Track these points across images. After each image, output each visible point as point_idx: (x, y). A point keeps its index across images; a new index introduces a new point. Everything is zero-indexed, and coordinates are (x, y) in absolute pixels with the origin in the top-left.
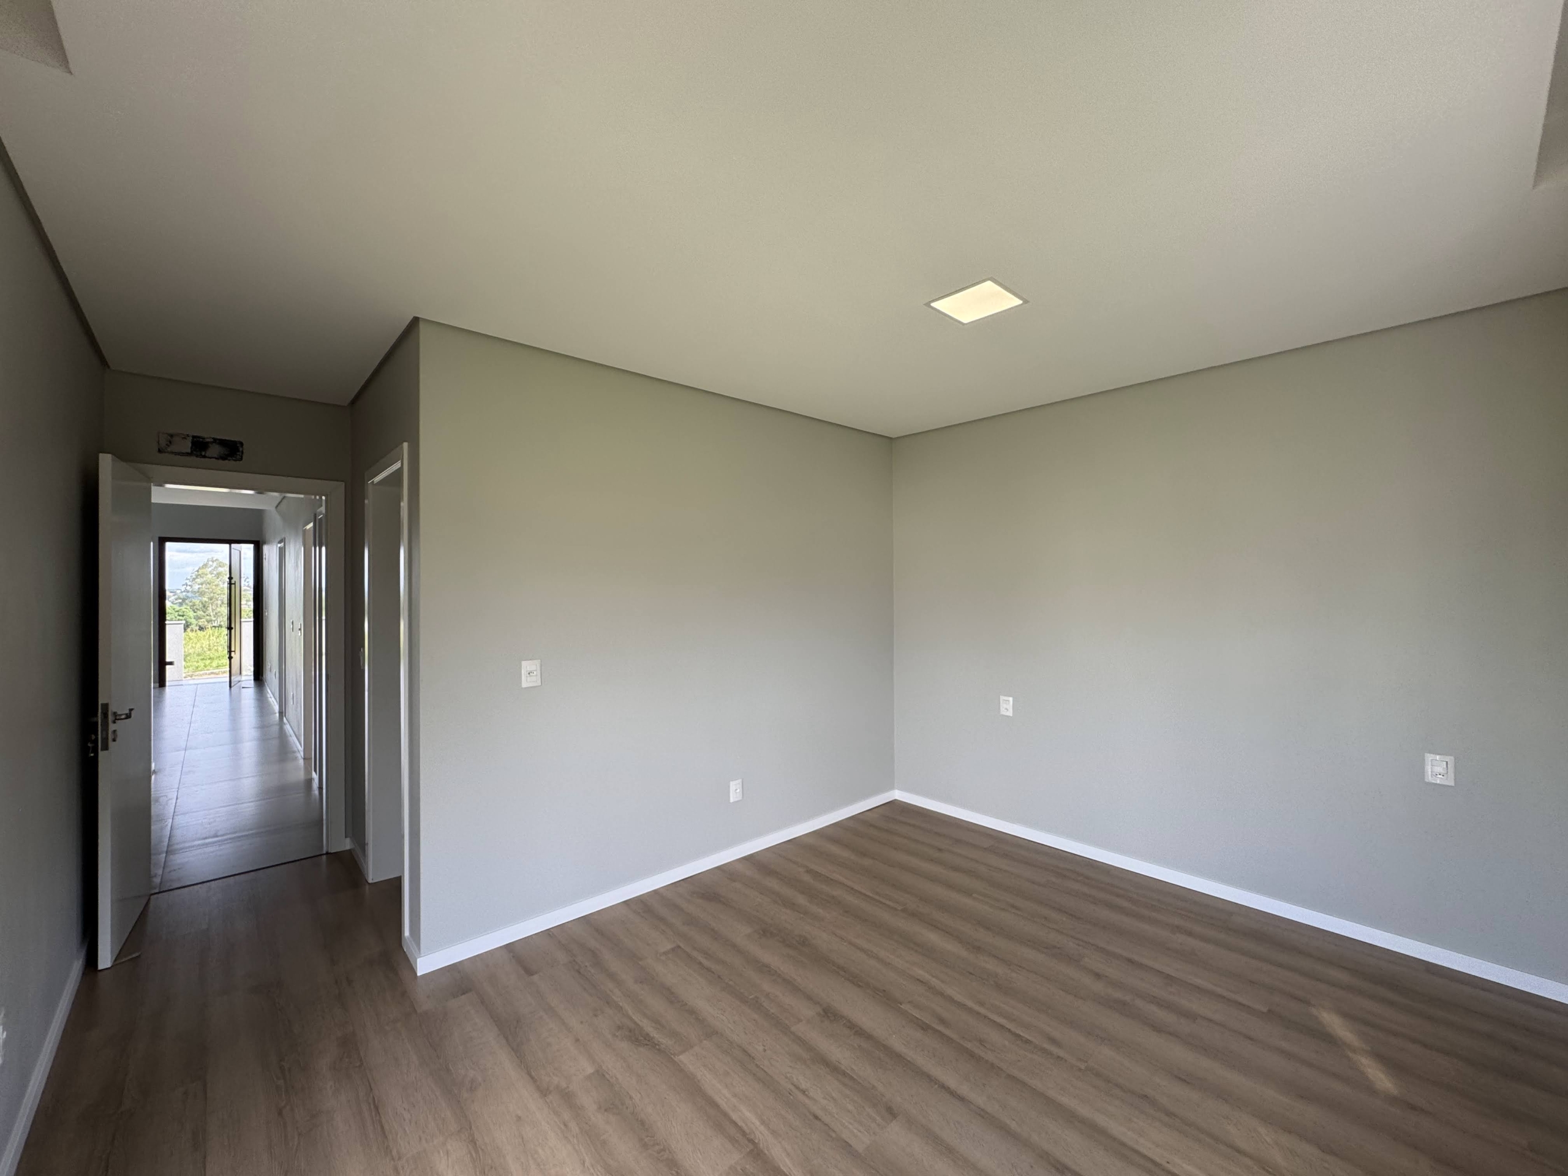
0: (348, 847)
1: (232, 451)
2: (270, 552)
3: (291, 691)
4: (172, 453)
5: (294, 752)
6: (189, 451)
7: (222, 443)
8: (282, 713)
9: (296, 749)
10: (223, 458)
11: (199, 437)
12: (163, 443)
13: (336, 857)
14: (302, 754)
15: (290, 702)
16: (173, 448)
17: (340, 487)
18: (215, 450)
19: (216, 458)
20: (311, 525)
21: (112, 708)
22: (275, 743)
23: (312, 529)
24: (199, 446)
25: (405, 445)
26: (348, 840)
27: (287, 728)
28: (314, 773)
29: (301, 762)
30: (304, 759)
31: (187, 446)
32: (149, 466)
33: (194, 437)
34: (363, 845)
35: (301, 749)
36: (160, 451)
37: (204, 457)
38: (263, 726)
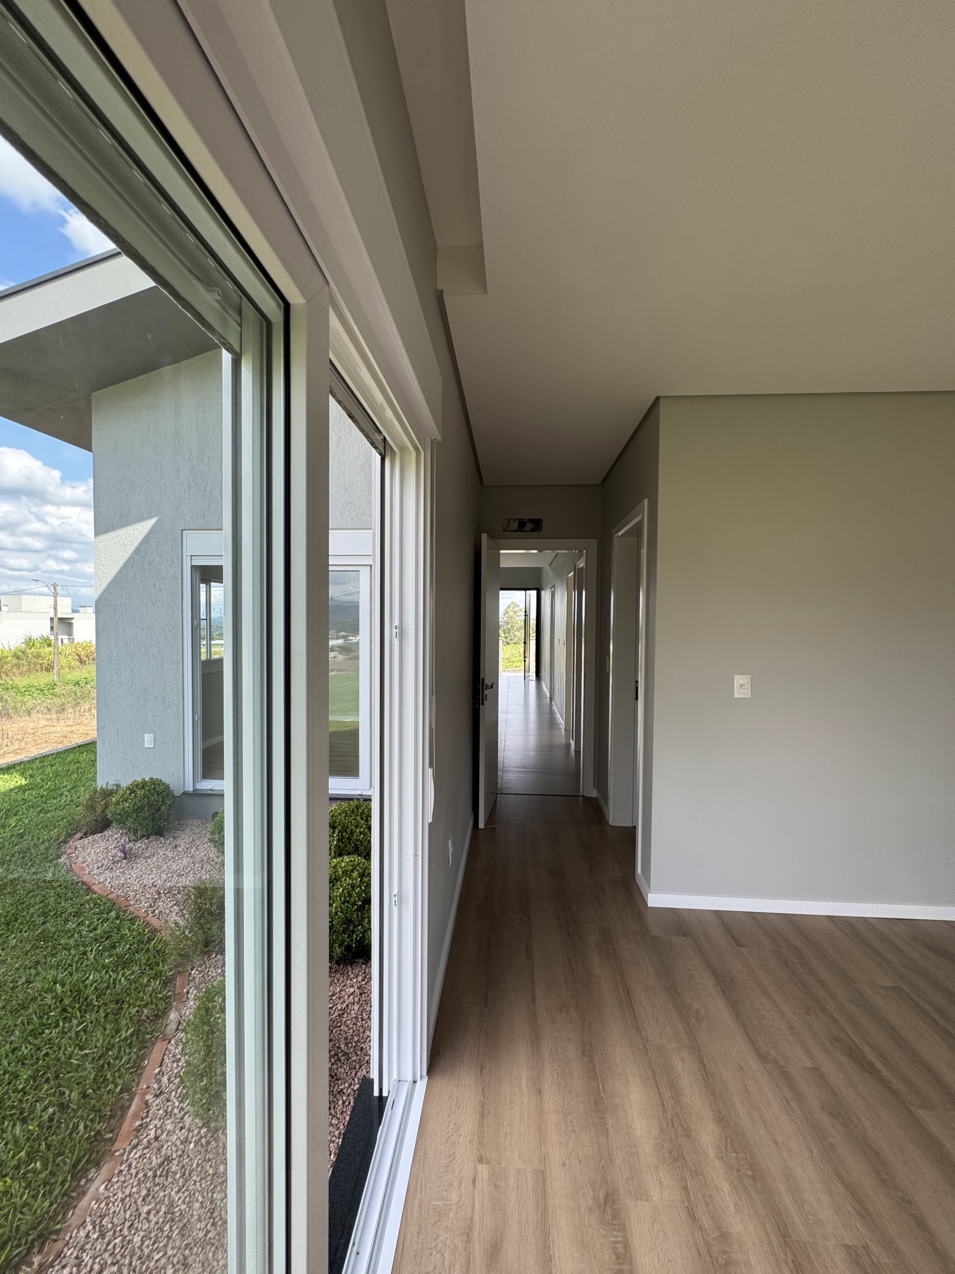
0: (595, 796)
1: (537, 525)
2: (546, 595)
3: (557, 685)
4: (510, 531)
5: (559, 725)
6: (517, 529)
7: (532, 521)
8: (551, 699)
9: (560, 723)
10: (532, 531)
11: (522, 519)
12: (506, 525)
13: (588, 800)
14: (564, 726)
15: (557, 692)
16: (510, 528)
17: (594, 542)
18: (529, 526)
19: (530, 532)
20: (572, 573)
21: (486, 682)
22: (547, 717)
23: (573, 576)
24: (522, 524)
25: (646, 501)
26: (595, 791)
27: (555, 708)
28: (571, 740)
29: (563, 732)
30: (565, 730)
31: (515, 526)
32: (500, 540)
33: (519, 520)
34: (606, 798)
35: (563, 723)
36: (504, 531)
37: (524, 531)
38: (540, 705)
